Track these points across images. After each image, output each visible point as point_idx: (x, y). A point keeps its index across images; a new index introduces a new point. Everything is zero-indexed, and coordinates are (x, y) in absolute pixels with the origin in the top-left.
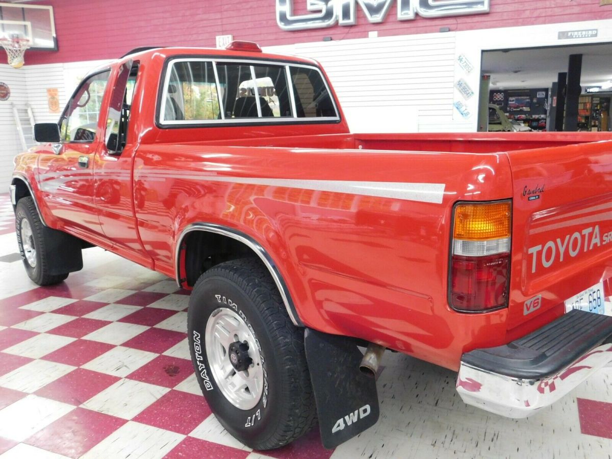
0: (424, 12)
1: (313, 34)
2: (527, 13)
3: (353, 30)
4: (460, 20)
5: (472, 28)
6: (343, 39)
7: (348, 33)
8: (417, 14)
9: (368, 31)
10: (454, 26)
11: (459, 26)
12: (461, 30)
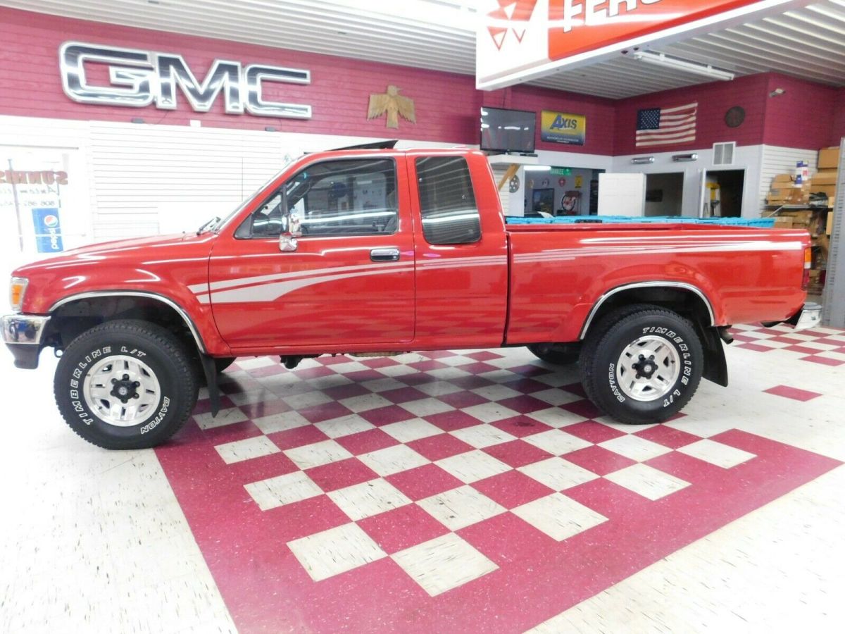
0: (253, 109)
1: (116, 112)
2: (337, 126)
3: (170, 115)
4: (284, 122)
5: (294, 131)
6: (158, 123)
7: (164, 117)
8: (246, 110)
9: (189, 119)
10: (278, 127)
11: (284, 128)
12: (285, 131)
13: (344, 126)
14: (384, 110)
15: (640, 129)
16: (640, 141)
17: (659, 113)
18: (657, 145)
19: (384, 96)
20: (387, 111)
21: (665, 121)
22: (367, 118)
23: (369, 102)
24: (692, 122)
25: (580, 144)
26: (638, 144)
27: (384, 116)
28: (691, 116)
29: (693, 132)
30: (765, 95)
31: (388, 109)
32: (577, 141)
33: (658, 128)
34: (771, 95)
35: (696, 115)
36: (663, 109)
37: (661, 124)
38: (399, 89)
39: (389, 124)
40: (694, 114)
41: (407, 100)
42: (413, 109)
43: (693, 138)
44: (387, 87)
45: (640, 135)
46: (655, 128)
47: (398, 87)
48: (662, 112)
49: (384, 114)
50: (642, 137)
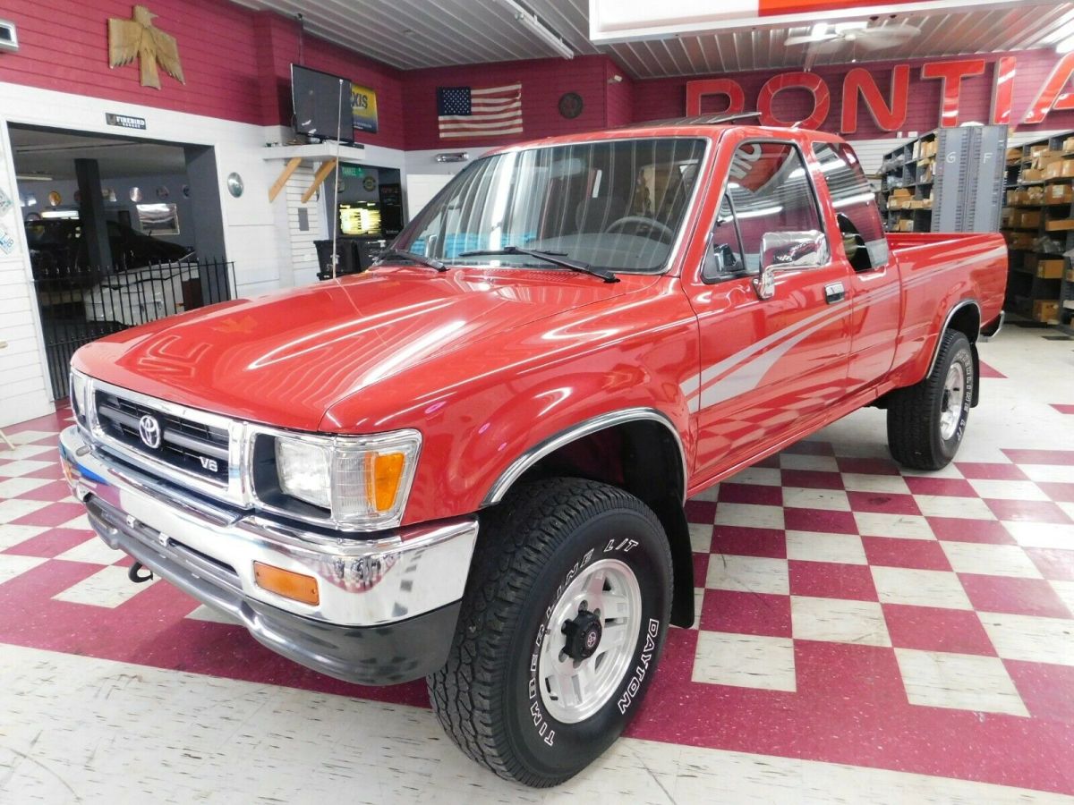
2: (61, 73)
13: (73, 75)
14: (136, 52)
15: (441, 115)
16: (445, 131)
17: (469, 94)
18: (469, 137)
19: (132, 24)
20: (139, 53)
21: (478, 105)
22: (108, 62)
23: (108, 30)
24: (516, 109)
25: (372, 131)
26: (442, 135)
27: (136, 63)
28: (515, 101)
29: (519, 121)
30: (604, 81)
31: (142, 50)
32: (370, 126)
33: (470, 114)
34: (610, 81)
35: (521, 100)
36: (474, 89)
37: (474, 109)
38: (154, 16)
39: (146, 81)
40: (518, 98)
41: (168, 37)
42: (177, 56)
43: (520, 130)
44: (133, 8)
45: (444, 122)
46: (466, 114)
47: (151, 11)
48: (473, 92)
49: (135, 59)
50: (447, 126)
